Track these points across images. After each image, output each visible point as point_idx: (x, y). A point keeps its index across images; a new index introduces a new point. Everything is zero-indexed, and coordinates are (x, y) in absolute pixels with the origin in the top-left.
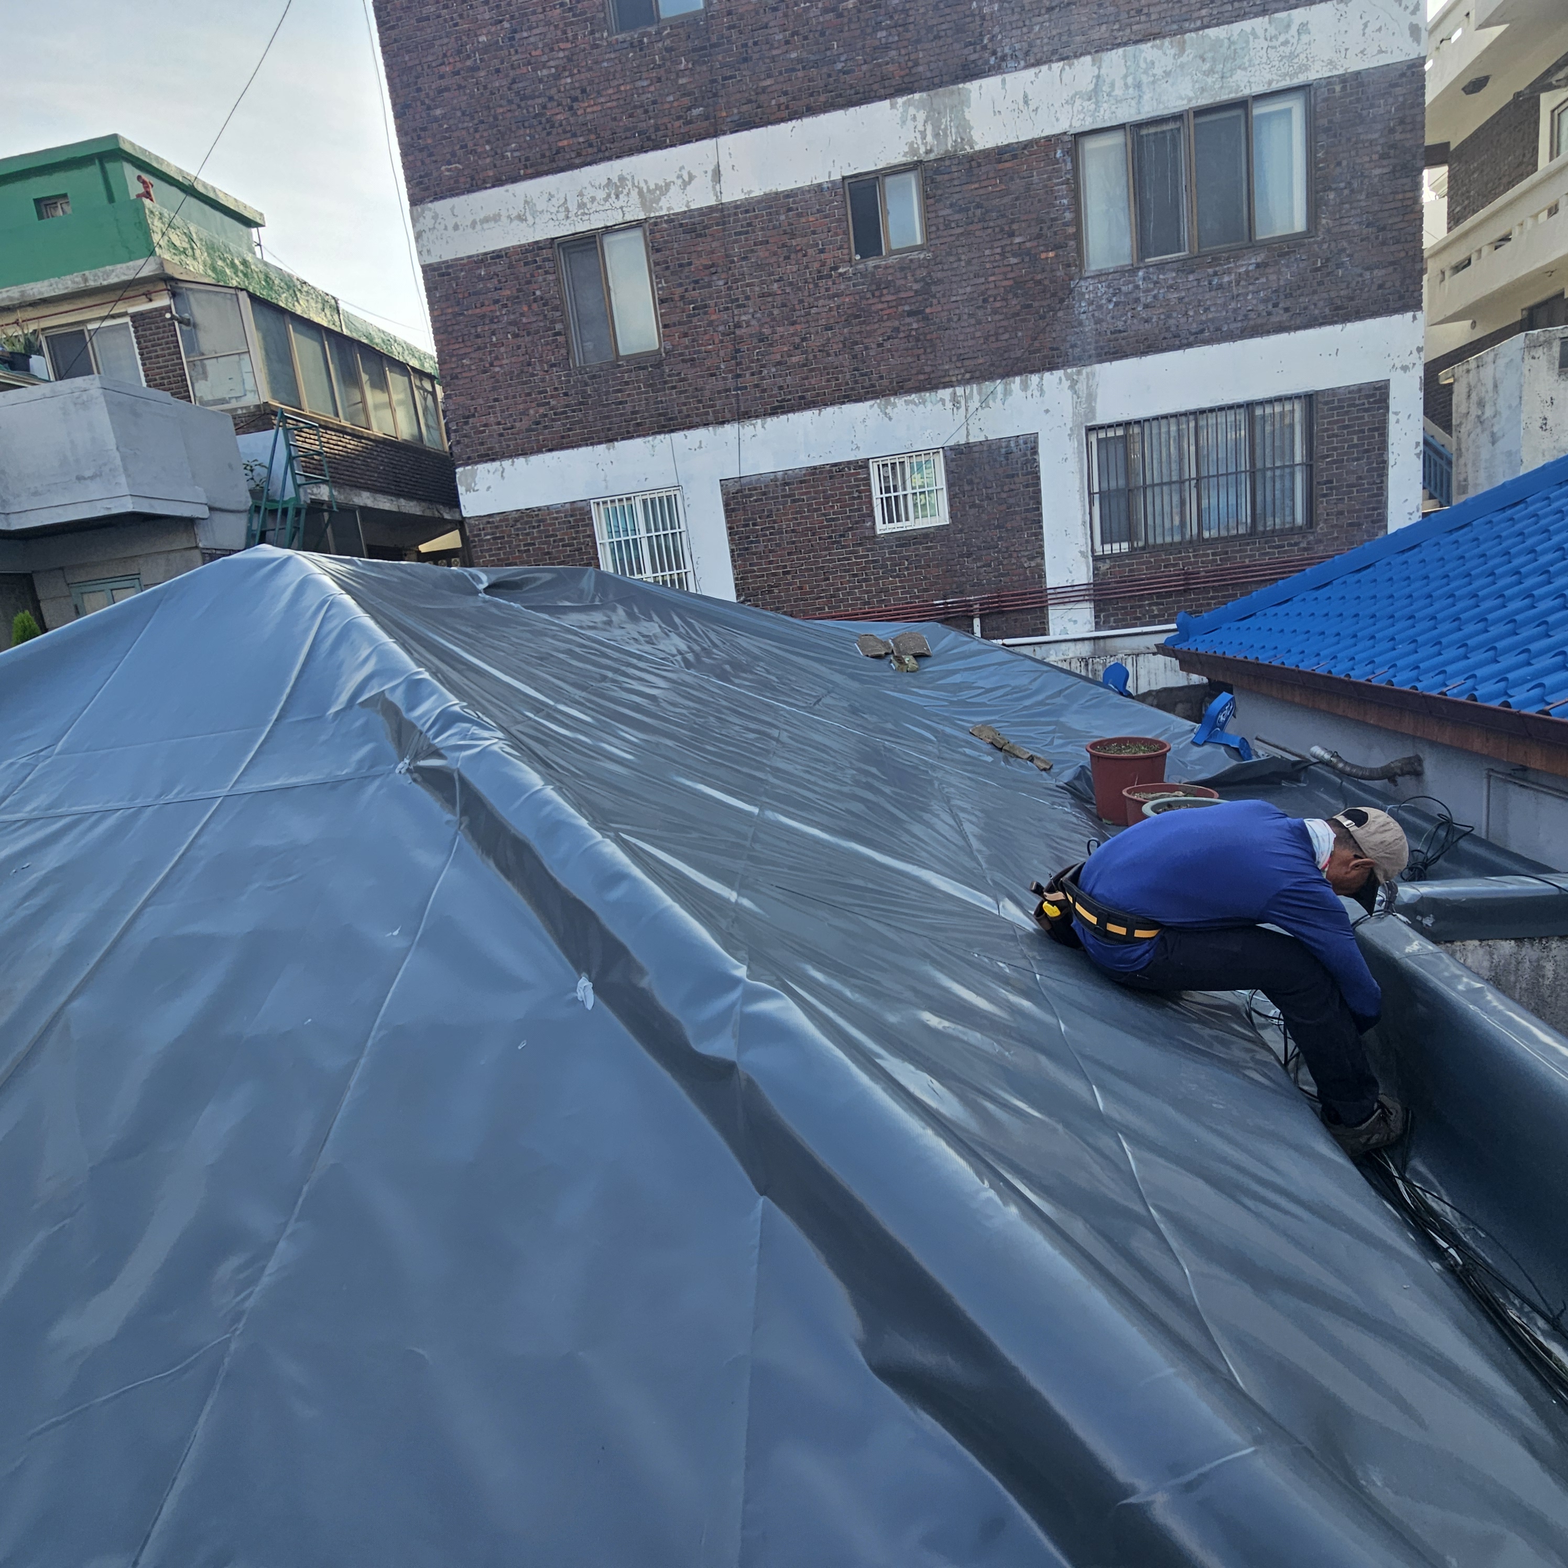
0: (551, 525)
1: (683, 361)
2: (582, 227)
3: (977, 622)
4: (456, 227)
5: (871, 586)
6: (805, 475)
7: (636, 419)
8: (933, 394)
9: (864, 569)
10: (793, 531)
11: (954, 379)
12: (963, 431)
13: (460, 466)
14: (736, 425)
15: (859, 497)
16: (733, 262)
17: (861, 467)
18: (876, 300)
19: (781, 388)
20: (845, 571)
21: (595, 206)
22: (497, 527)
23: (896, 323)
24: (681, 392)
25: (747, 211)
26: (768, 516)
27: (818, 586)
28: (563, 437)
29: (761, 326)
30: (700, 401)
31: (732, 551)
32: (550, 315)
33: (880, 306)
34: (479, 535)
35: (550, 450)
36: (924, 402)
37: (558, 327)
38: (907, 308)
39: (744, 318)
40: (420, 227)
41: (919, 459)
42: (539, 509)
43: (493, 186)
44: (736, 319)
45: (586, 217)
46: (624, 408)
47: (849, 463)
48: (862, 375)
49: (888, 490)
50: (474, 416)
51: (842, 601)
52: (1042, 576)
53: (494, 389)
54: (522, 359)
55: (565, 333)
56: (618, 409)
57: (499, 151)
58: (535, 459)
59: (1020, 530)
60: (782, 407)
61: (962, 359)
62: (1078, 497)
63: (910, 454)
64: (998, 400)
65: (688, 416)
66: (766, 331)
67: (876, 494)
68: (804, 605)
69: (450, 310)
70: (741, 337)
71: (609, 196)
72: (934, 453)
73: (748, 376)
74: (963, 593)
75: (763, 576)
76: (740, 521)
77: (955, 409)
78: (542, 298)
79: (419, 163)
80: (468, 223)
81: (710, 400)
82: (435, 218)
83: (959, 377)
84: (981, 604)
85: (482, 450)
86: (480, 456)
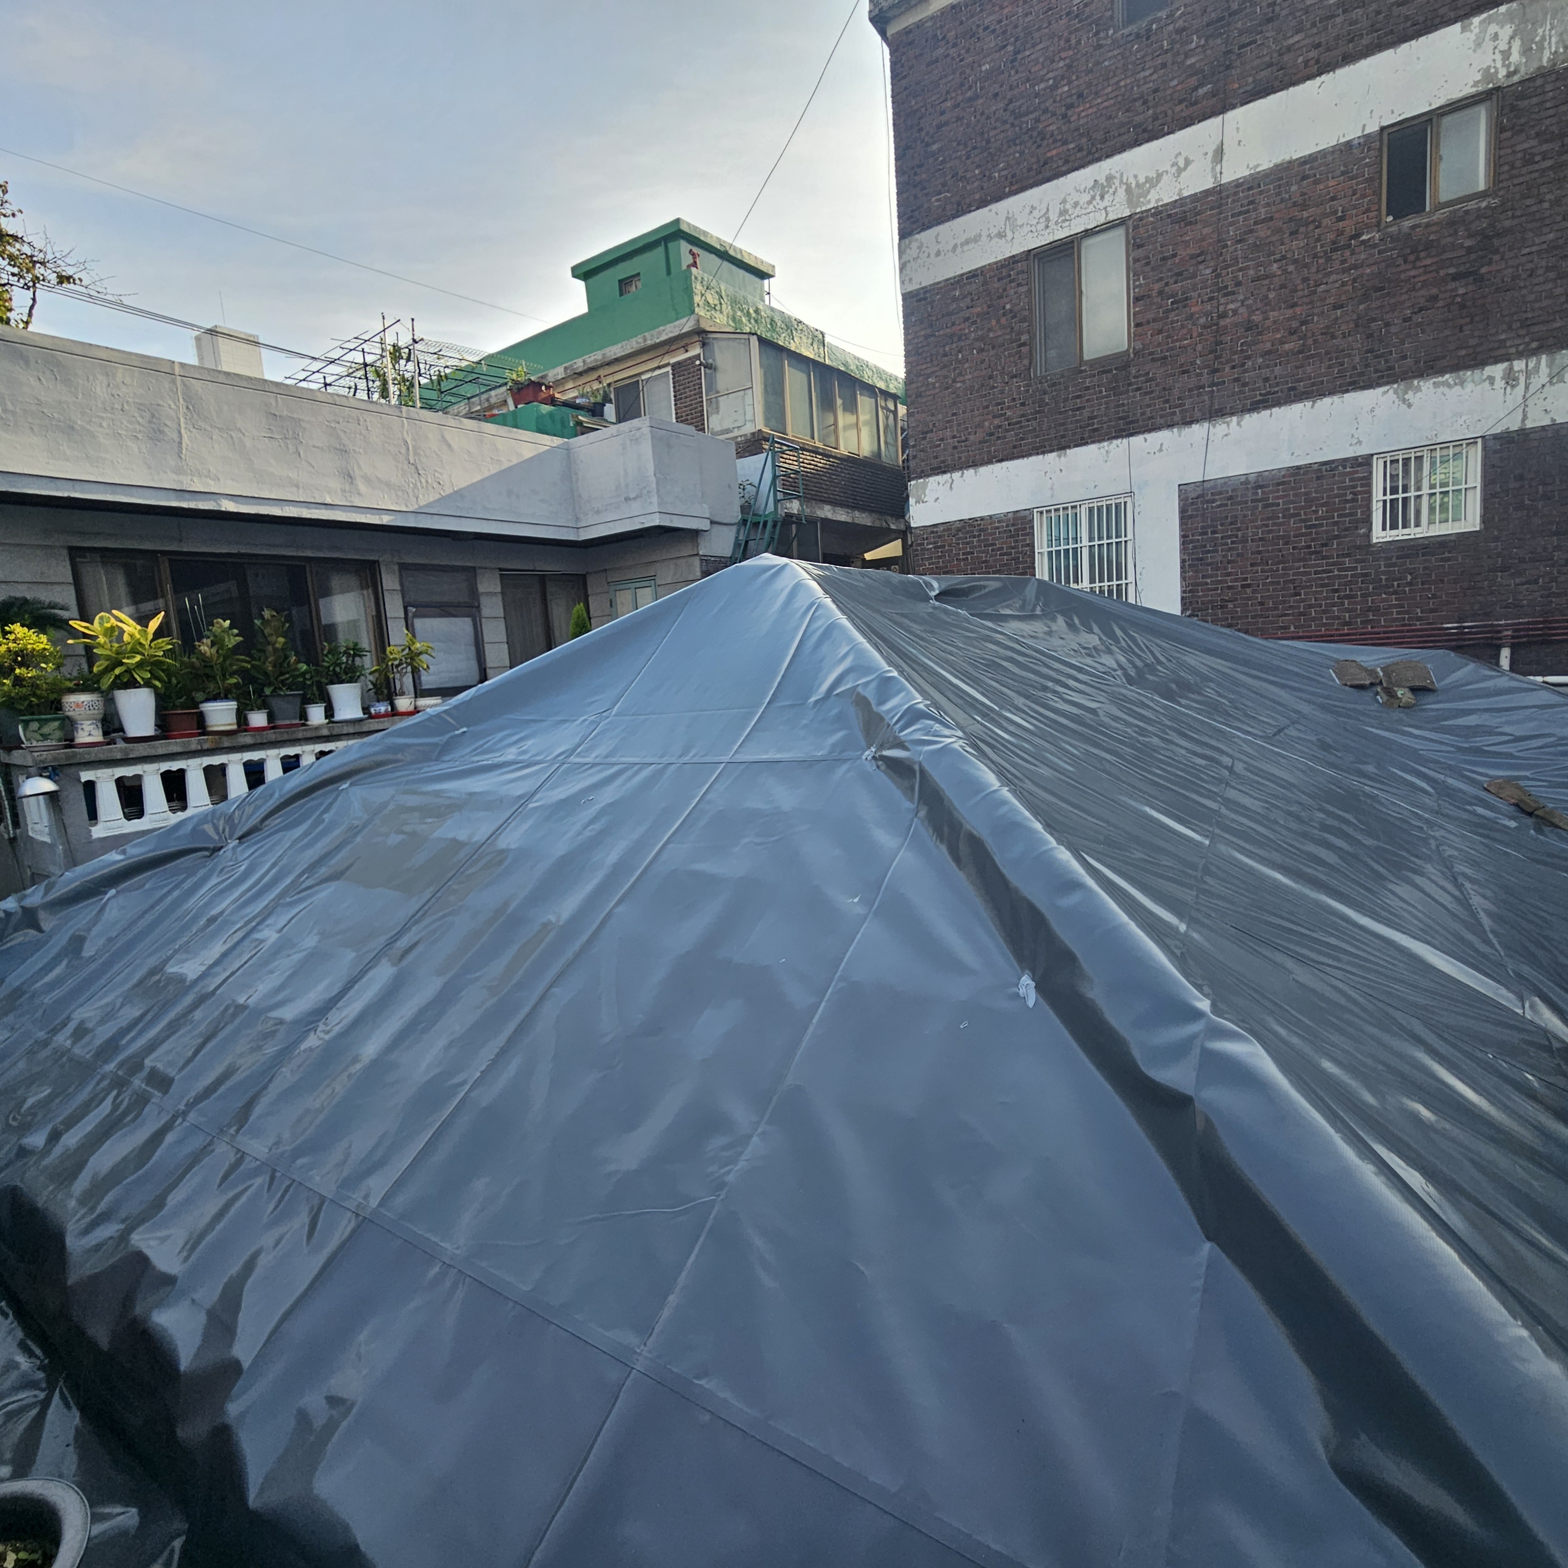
0: (991, 534)
1: (1153, 360)
2: (1061, 234)
3: (1505, 653)
4: (938, 254)
5: (1356, 603)
6: (1284, 476)
7: (1093, 424)
8: (1477, 371)
9: (1348, 584)
11: (1513, 350)
12: (1519, 415)
13: (913, 479)
14: (1206, 425)
15: (1354, 500)
16: (1226, 246)
17: (1360, 465)
18: (1409, 266)
19: (1266, 380)
20: (1322, 586)
21: (1078, 211)
22: (940, 537)
23: (1434, 291)
24: (1146, 394)
25: (1250, 189)
26: (1231, 524)
27: (1284, 602)
28: (1015, 447)
29: (1252, 312)
30: (1167, 401)
31: (1183, 561)
32: (1016, 328)
33: (1412, 273)
34: (922, 544)
35: (1000, 461)
36: (1462, 383)
37: (1024, 338)
38: (1452, 270)
39: (1232, 306)
40: (905, 258)
41: (1445, 452)
42: (982, 519)
43: (978, 208)
44: (1221, 308)
45: (1067, 223)
46: (1081, 415)
47: (1345, 460)
48: (1376, 357)
49: (1394, 490)
50: (931, 431)
51: (1313, 619)
53: (955, 403)
54: (984, 373)
55: (1030, 344)
56: (1074, 416)
57: (987, 173)
58: (983, 470)
60: (1265, 401)
61: (1526, 324)
63: (1432, 447)
65: (1152, 418)
66: (1257, 318)
67: (1378, 494)
68: (1264, 623)
69: (922, 333)
70: (1226, 327)
71: (1093, 198)
72: (1468, 444)
73: (1227, 370)
74: (1487, 615)
75: (1217, 589)
76: (1197, 528)
77: (1509, 388)
78: (1011, 311)
79: (912, 198)
80: (950, 248)
81: (1179, 399)
82: (920, 247)
83: (1521, 348)
84: (1515, 631)
85: (935, 463)
86: (933, 469)
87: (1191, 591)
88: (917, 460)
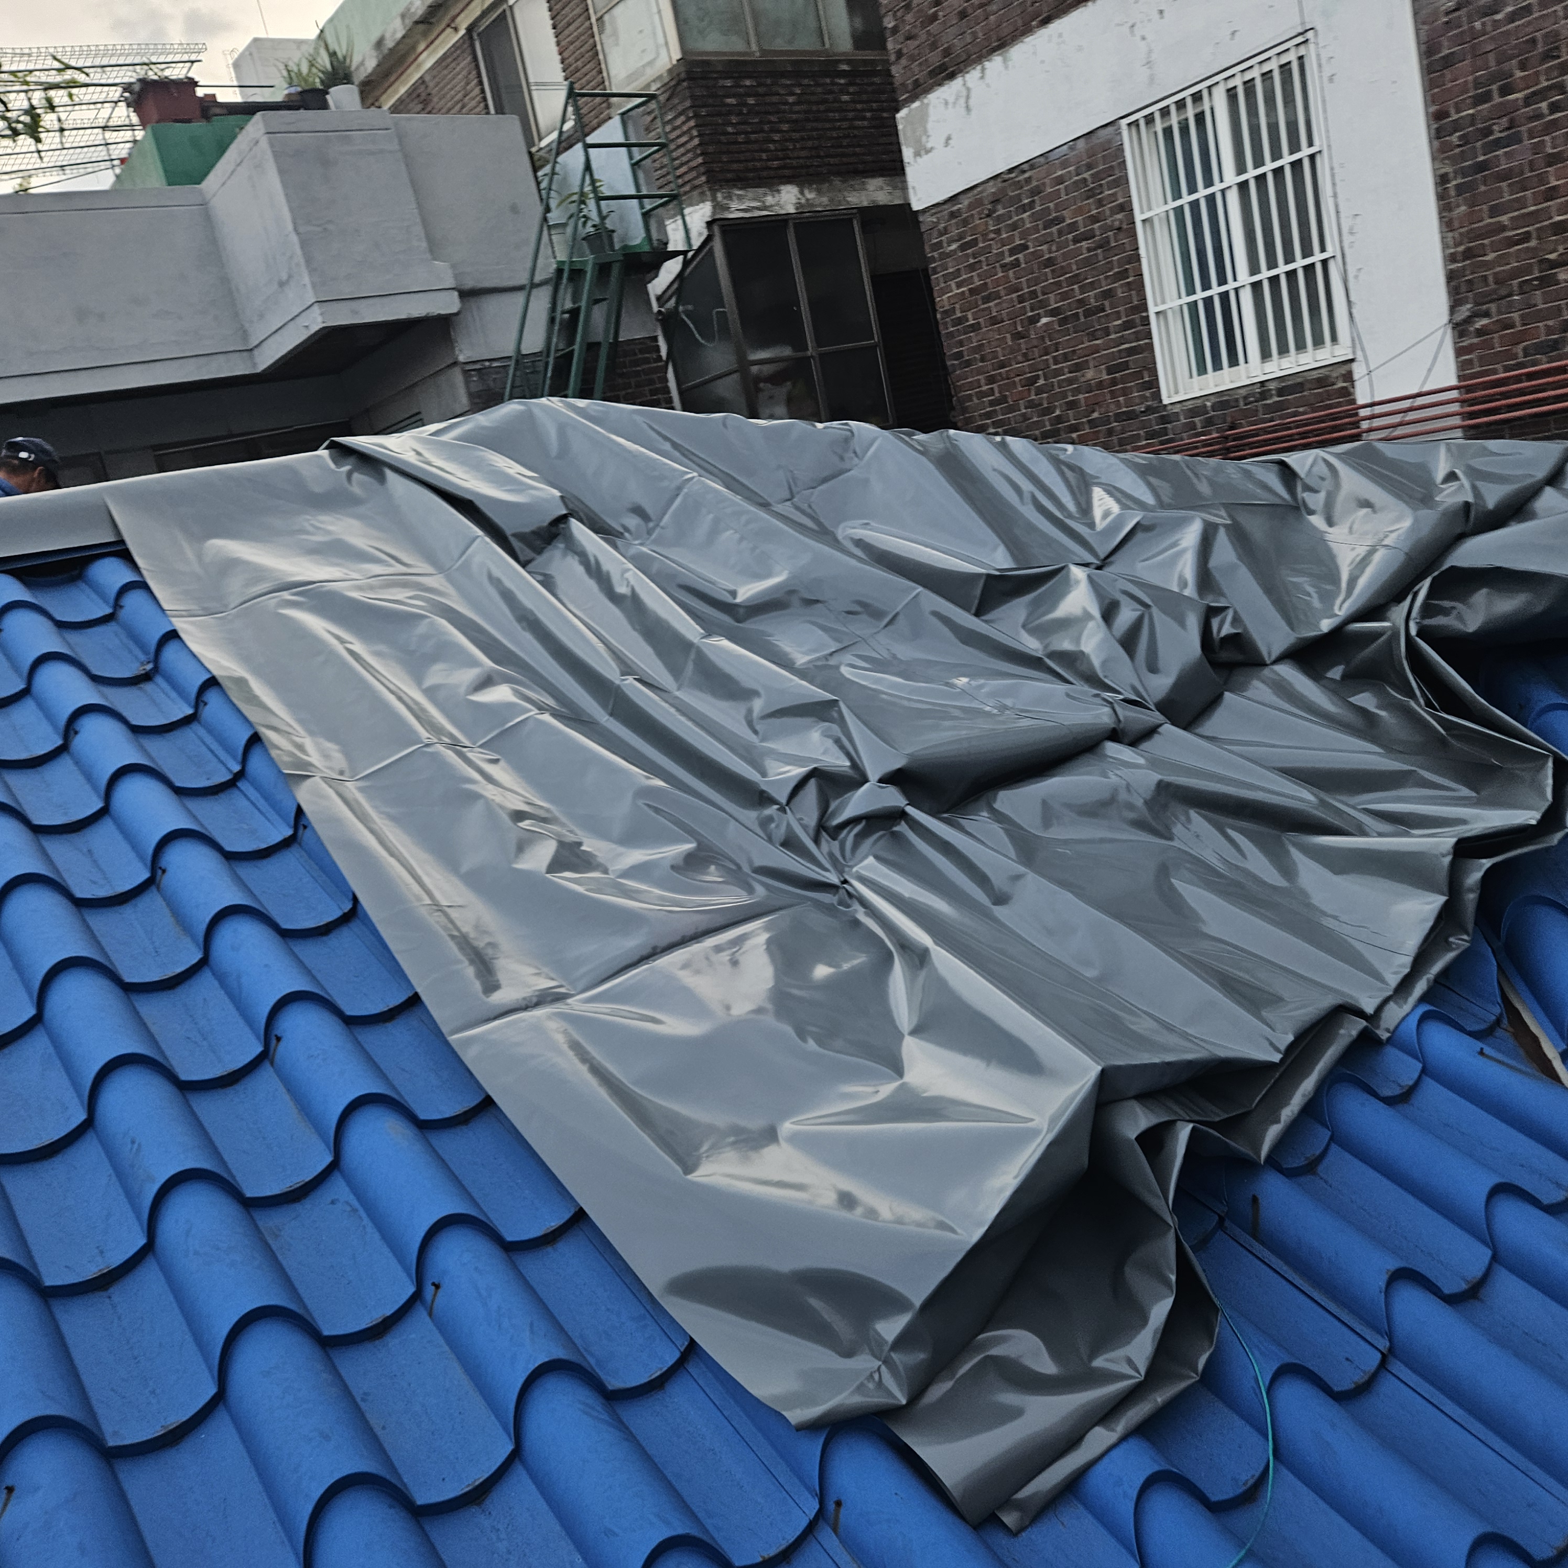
13: (903, 104)
22: (965, 222)
31: (1442, 180)
34: (939, 245)
35: (1046, 21)
42: (1031, 164)
58: (1019, 52)
75: (1526, 237)
76: (1464, 89)
85: (935, 58)
86: (933, 73)
87: (1468, 254)
88: (904, 62)
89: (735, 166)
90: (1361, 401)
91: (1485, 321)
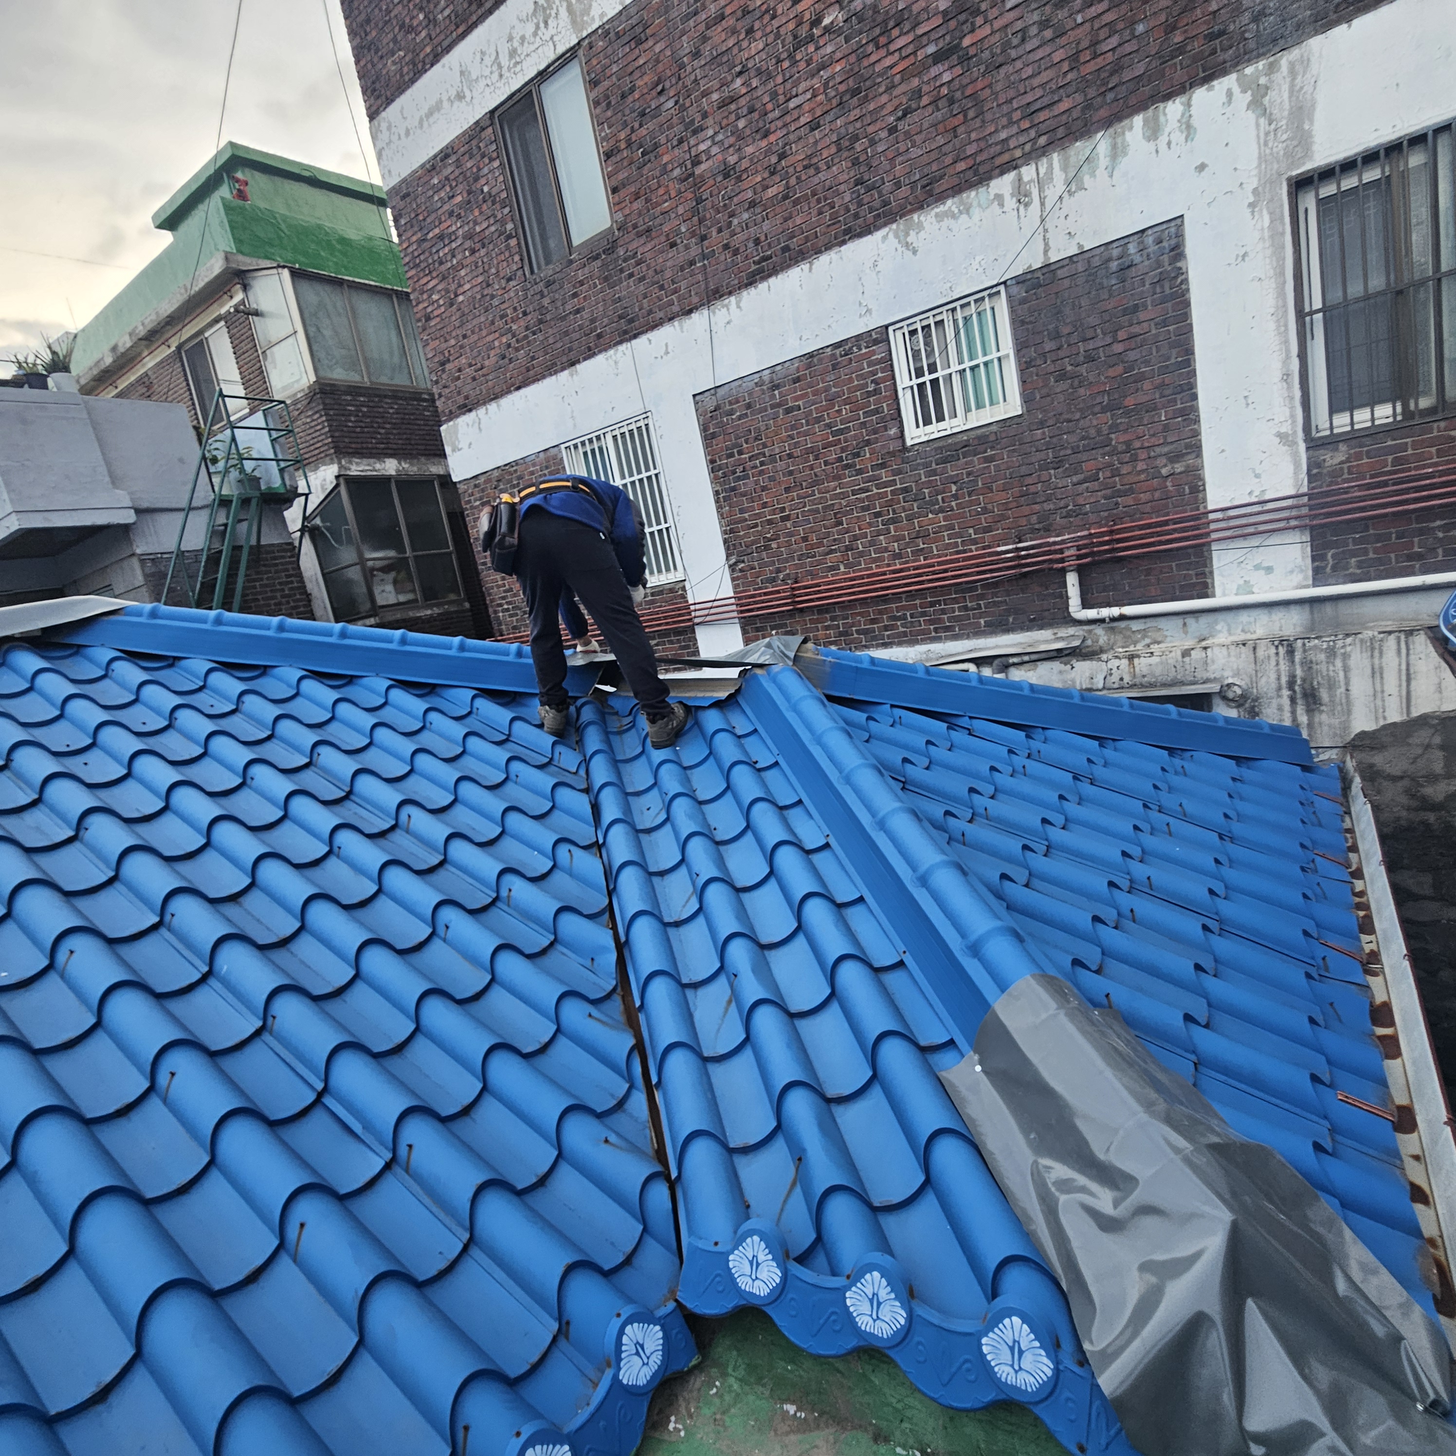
1: (639, 235)
2: (516, 84)
3: (1072, 580)
5: (902, 529)
6: (798, 369)
7: (596, 328)
8: (982, 190)
9: (890, 504)
10: (790, 456)
11: (1017, 153)
12: (1038, 244)
13: (444, 423)
14: (706, 312)
15: (876, 392)
16: (682, 66)
17: (876, 342)
18: (883, 52)
19: (757, 241)
20: (864, 509)
21: (527, 48)
22: (483, 490)
23: (915, 83)
26: (756, 439)
27: (828, 535)
28: (528, 369)
29: (725, 152)
30: (662, 288)
31: (717, 493)
32: (499, 215)
33: (888, 62)
34: (469, 502)
35: (518, 388)
36: (970, 211)
37: (509, 227)
38: (931, 49)
39: (702, 147)
40: (377, 144)
41: (967, 312)
42: (516, 463)
43: (432, 65)
44: (694, 152)
45: (519, 68)
46: (582, 318)
47: (858, 337)
48: (869, 190)
49: (919, 373)
50: (449, 361)
51: (861, 554)
52: (1197, 488)
53: (462, 324)
54: (480, 279)
55: (516, 234)
56: (576, 320)
57: (431, 17)
58: (507, 402)
59: (1151, 407)
60: (760, 271)
62: (1272, 326)
63: (951, 306)
64: (1101, 172)
65: (650, 312)
66: (732, 158)
67: (904, 379)
69: (414, 238)
70: (701, 176)
71: (538, 27)
72: (990, 295)
73: (714, 234)
74: (1048, 530)
75: (756, 526)
76: (722, 450)
77: (1022, 208)
78: (489, 193)
79: (369, 66)
80: (417, 123)
81: (673, 283)
82: (389, 128)
83: (1028, 147)
84: (1079, 548)
85: (460, 400)
86: (459, 408)
87: (732, 531)
88: (443, 399)
89: (353, 446)
90: (691, 601)
91: (743, 565)
